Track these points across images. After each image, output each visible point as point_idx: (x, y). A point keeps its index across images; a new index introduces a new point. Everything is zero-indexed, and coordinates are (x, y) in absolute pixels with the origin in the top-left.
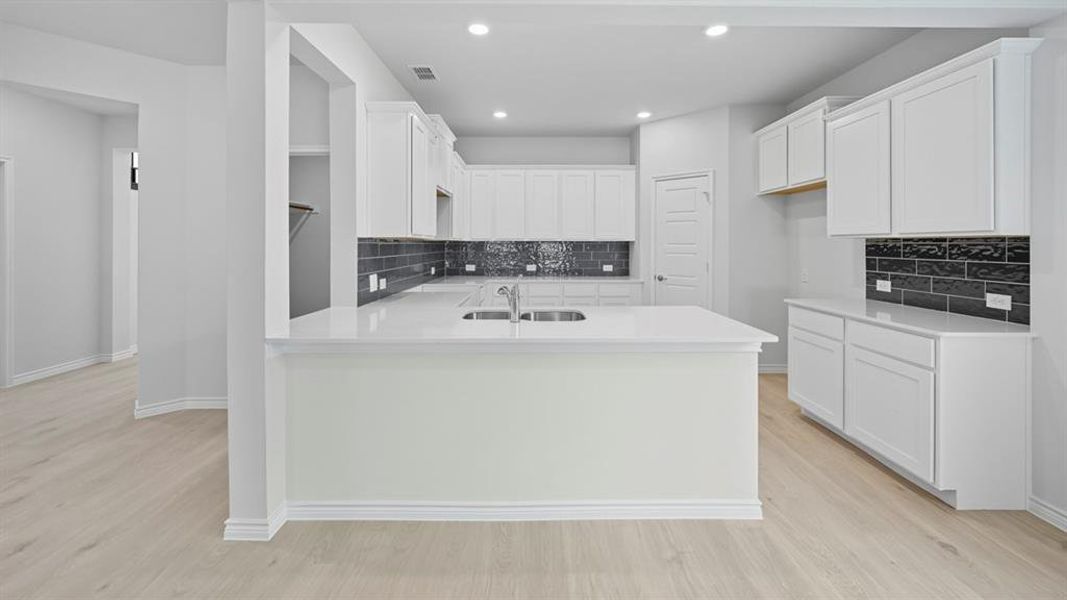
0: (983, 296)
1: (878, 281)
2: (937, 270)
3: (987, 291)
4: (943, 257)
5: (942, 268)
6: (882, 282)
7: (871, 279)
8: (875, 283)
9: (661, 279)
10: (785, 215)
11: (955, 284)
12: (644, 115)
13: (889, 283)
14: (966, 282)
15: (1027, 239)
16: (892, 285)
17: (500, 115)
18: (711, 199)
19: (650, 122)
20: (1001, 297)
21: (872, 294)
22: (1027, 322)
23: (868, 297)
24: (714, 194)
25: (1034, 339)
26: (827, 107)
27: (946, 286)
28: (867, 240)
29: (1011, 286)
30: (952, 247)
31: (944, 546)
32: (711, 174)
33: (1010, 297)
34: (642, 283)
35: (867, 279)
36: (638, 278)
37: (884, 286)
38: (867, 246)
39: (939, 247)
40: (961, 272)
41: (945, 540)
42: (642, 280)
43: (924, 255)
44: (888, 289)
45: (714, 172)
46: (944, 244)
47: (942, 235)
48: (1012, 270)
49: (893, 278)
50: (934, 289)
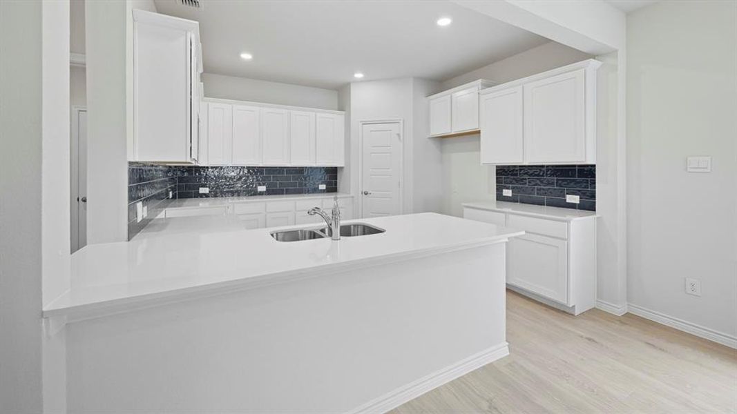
0: (564, 197)
1: (504, 190)
2: (539, 183)
3: (567, 194)
4: (543, 176)
5: (542, 182)
6: (507, 190)
7: (499, 189)
8: (502, 191)
9: (366, 194)
10: (442, 151)
11: (550, 190)
12: (359, 76)
13: (510, 191)
14: (555, 189)
15: (595, 166)
16: (512, 192)
17: (246, 56)
18: (402, 138)
19: (361, 81)
20: (574, 196)
21: (500, 198)
22: (595, 210)
23: (497, 199)
24: (403, 135)
25: (598, 218)
26: (480, 87)
27: (544, 192)
28: (497, 166)
29: (579, 191)
30: (548, 170)
31: (589, 339)
32: (402, 122)
33: (578, 197)
34: (353, 197)
35: (497, 189)
36: (349, 194)
37: (507, 193)
38: (497, 170)
39: (540, 170)
40: (553, 184)
41: (589, 336)
42: (352, 195)
43: (531, 175)
44: (510, 195)
45: (404, 121)
46: (543, 169)
47: (544, 164)
48: (580, 182)
49: (513, 188)
50: (538, 194)
